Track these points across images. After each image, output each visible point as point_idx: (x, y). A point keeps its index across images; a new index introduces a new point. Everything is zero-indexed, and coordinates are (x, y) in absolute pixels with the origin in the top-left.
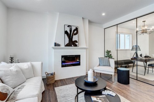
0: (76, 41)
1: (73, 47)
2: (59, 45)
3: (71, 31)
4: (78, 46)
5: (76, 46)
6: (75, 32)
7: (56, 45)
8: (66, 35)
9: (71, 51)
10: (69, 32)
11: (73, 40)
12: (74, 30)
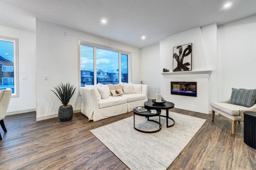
0: (188, 64)
4: (190, 69)
6: (187, 51)
8: (174, 59)
10: (178, 55)
11: (184, 63)
12: (185, 50)
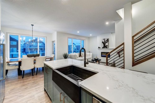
0: (107, 46)
1: (105, 48)
2: (100, 48)
3: (105, 41)
5: (106, 48)
7: (99, 48)
9: (105, 50)
10: (104, 42)
11: (106, 45)
12: (106, 41)
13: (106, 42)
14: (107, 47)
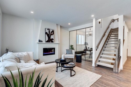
0: (53, 39)
2: (42, 41)
6: (52, 33)
7: (40, 41)
8: (46, 35)
9: (49, 45)
10: (48, 33)
11: (51, 38)
12: (52, 32)
13: (51, 35)
14: (53, 41)
